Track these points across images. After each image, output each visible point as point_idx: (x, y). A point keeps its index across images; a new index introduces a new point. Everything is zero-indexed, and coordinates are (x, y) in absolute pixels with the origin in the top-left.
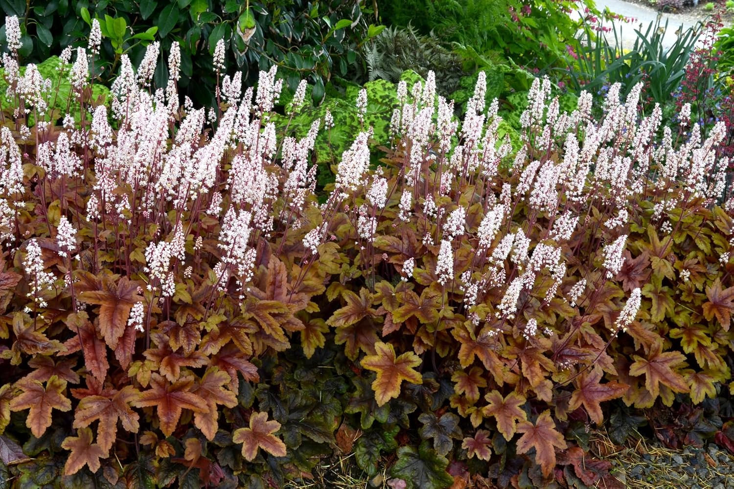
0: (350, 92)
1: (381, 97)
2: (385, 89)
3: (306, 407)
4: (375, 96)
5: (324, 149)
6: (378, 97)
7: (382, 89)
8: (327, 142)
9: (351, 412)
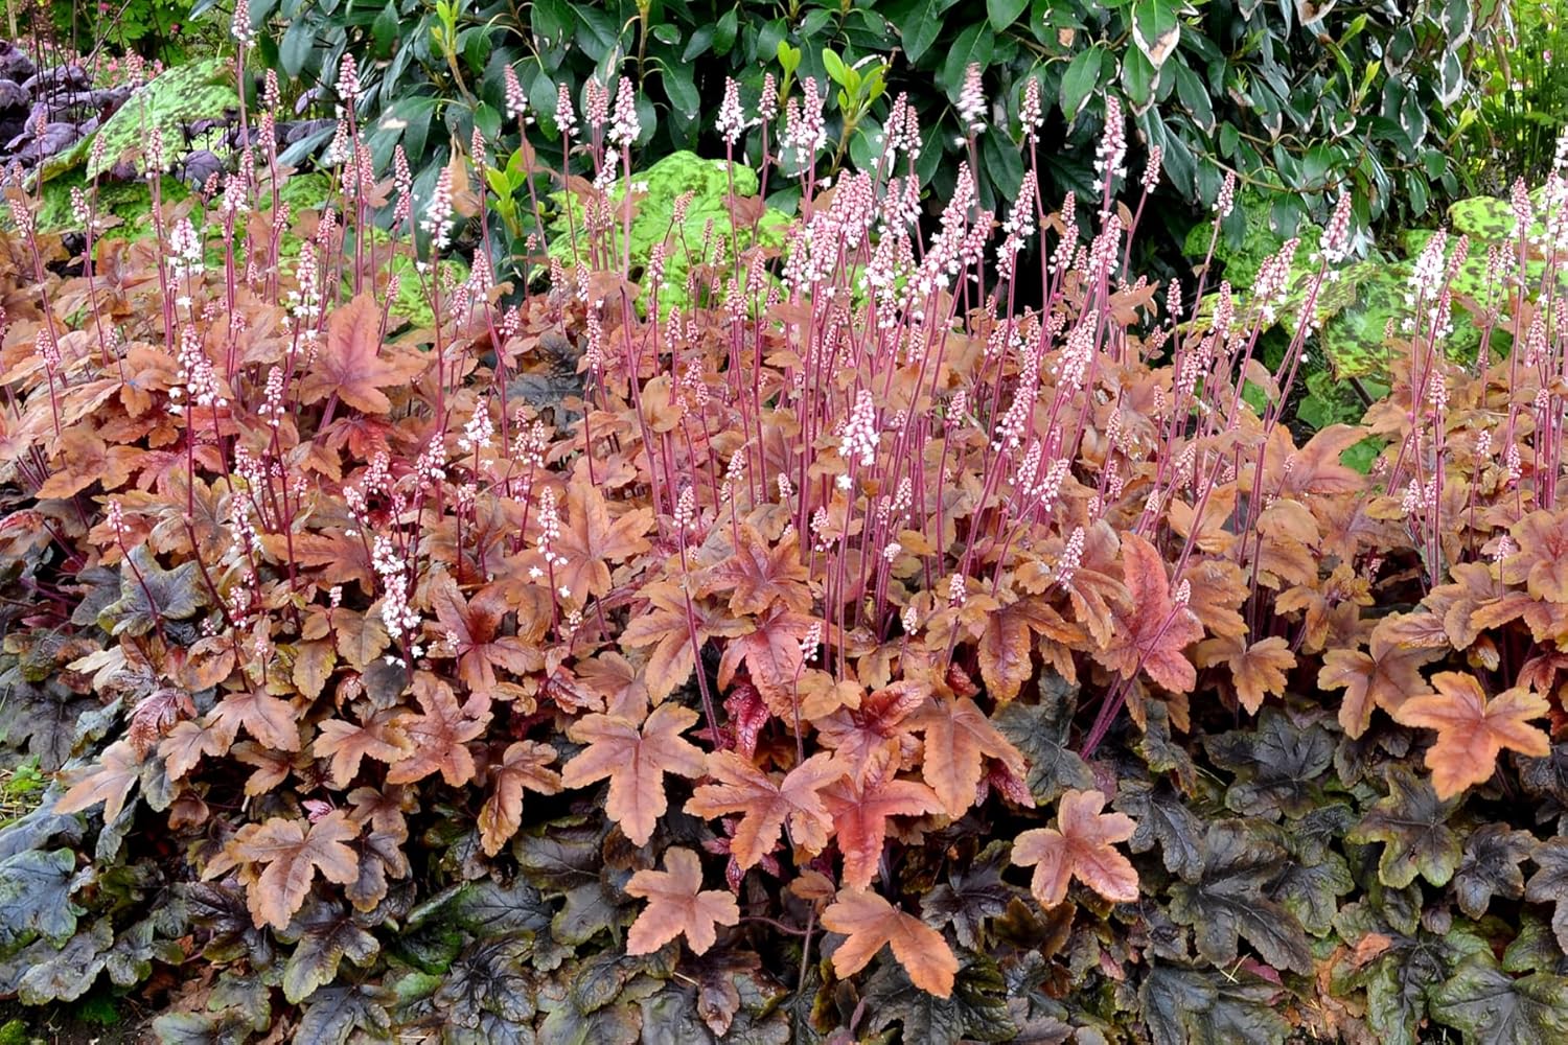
0: (1416, 243)
1: (1486, 229)
2: (1493, 215)
3: (1258, 867)
4: (1472, 226)
5: (1348, 352)
6: (1478, 228)
7: (1486, 214)
8: (1355, 338)
9: (1361, 842)
